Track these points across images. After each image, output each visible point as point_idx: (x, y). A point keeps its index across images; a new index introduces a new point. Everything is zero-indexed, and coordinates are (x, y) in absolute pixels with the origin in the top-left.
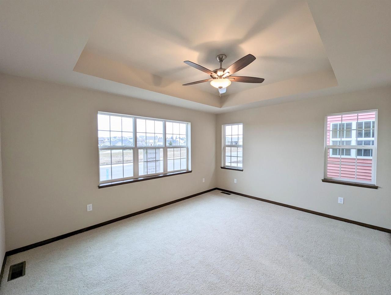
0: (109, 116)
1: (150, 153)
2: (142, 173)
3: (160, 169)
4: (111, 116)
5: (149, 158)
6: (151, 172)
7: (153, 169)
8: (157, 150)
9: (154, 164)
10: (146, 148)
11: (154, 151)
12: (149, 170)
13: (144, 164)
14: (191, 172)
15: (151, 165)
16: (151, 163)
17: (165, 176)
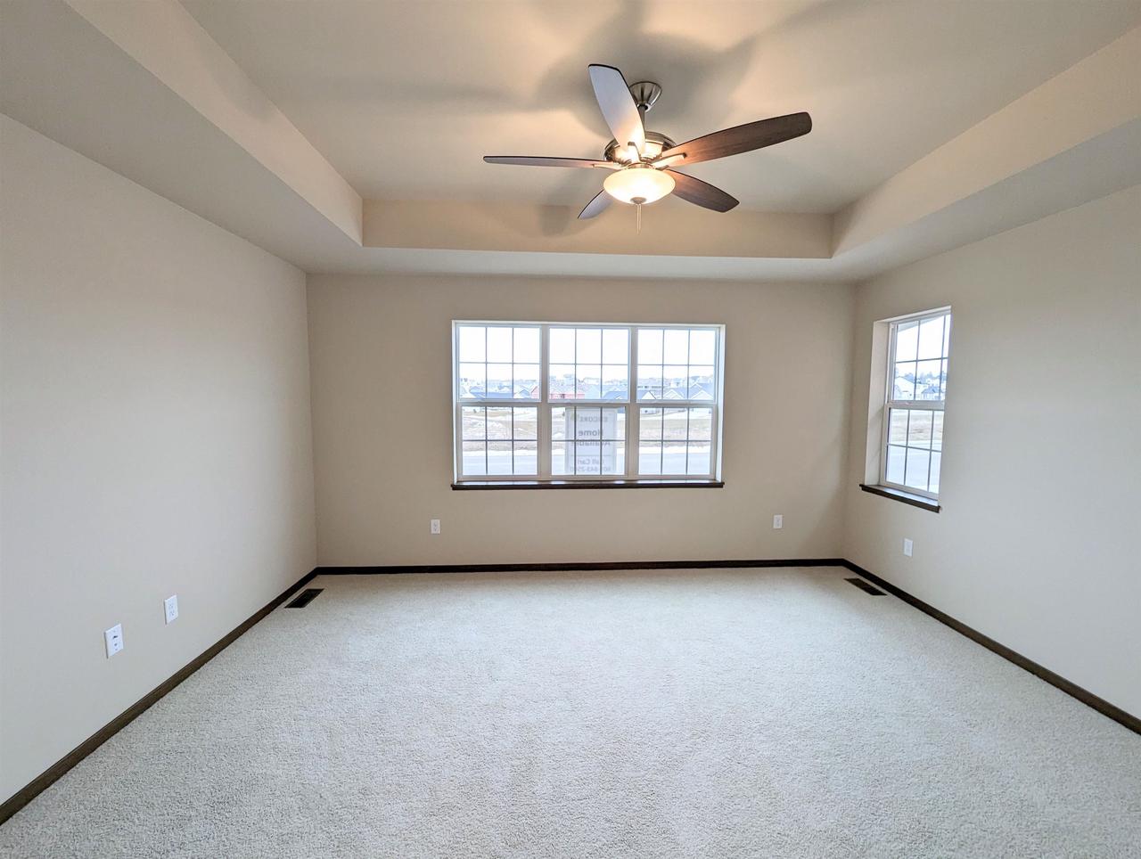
0: (484, 329)
1: (586, 419)
2: (560, 467)
3: (614, 464)
4: (488, 329)
5: (581, 433)
6: (588, 470)
7: (594, 461)
8: (606, 413)
9: (595, 449)
10: (573, 406)
11: (596, 413)
12: (581, 466)
13: (567, 446)
14: (720, 485)
15: (588, 452)
16: (588, 445)
17: (631, 485)
